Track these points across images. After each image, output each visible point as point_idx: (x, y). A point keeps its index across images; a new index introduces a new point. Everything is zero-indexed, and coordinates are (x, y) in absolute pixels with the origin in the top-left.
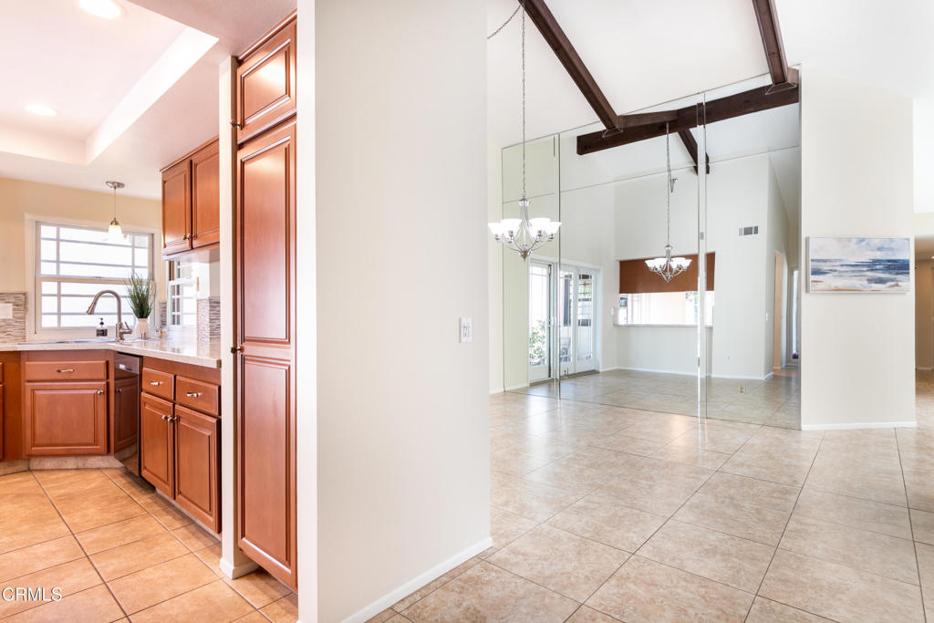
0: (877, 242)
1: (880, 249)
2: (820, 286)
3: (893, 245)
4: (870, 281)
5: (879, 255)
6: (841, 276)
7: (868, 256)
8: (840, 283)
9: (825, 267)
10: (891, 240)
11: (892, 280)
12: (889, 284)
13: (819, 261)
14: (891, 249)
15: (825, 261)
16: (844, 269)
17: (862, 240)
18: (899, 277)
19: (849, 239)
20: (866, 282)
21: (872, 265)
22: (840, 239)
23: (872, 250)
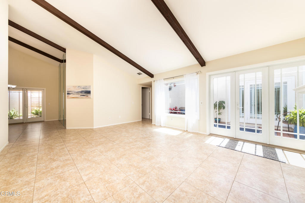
0: (83, 87)
1: (83, 88)
2: (69, 97)
3: (87, 87)
4: (81, 95)
5: (83, 90)
6: (74, 94)
7: (80, 90)
8: (74, 96)
9: (70, 93)
10: (86, 86)
11: (86, 95)
12: (85, 96)
13: (69, 91)
14: (86, 88)
15: (70, 91)
16: (75, 93)
17: (79, 86)
18: (88, 95)
19: (76, 86)
20: (80, 96)
21: (81, 92)
22: (74, 86)
23: (82, 89)
